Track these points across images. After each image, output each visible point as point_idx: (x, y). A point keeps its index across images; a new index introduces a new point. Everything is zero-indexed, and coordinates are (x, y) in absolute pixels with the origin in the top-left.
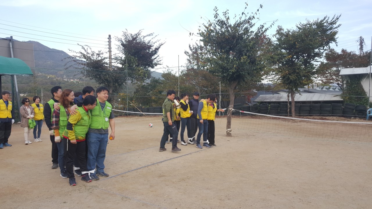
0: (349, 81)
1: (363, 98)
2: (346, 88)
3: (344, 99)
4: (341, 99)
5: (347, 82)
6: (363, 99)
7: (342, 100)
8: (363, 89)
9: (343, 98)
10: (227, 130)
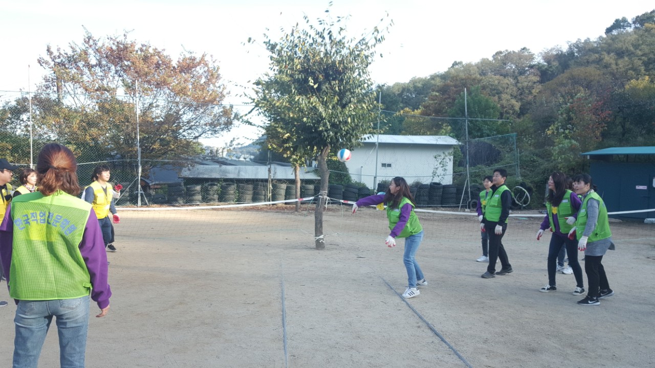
1: (345, 176)
4: (318, 176)
6: (345, 178)
7: (319, 178)
8: (345, 164)
10: (318, 238)
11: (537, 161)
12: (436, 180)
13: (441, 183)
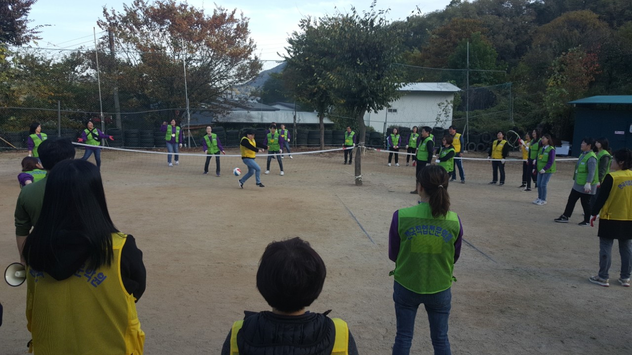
10: (357, 177)
11: (530, 106)
12: (439, 125)
13: (443, 127)
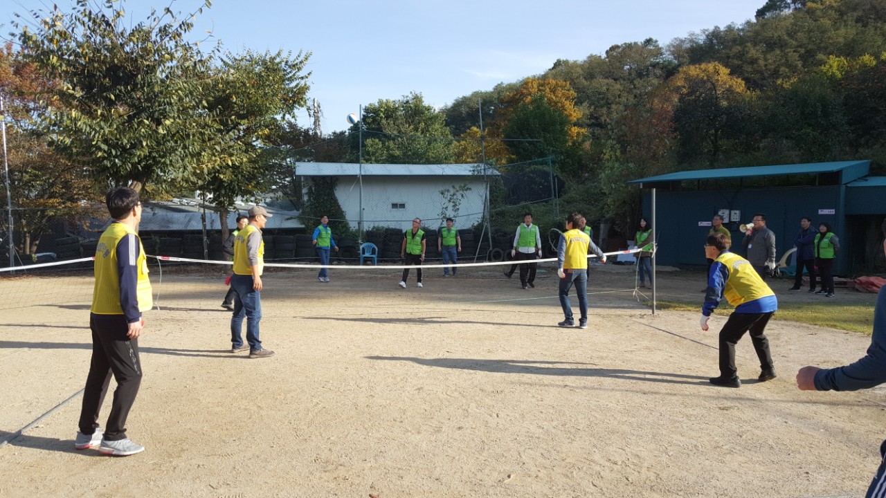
0: (313, 189)
1: (340, 222)
2: (309, 203)
3: (306, 225)
5: (310, 189)
8: (339, 206)
9: (304, 223)
